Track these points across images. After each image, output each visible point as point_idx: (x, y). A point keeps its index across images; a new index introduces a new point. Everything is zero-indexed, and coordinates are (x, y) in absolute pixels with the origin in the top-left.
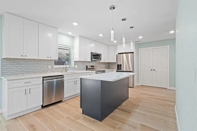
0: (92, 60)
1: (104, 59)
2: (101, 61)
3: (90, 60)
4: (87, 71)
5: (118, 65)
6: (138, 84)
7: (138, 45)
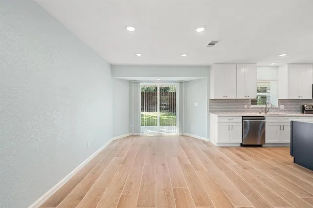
4: (304, 115)
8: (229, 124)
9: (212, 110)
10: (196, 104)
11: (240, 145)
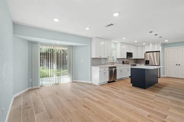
0: (127, 57)
1: (134, 57)
2: (132, 58)
3: (126, 58)
4: (124, 65)
5: (146, 61)
6: (164, 76)
7: (164, 45)
8: (103, 72)
9: (92, 65)
10: (82, 61)
11: (107, 83)
